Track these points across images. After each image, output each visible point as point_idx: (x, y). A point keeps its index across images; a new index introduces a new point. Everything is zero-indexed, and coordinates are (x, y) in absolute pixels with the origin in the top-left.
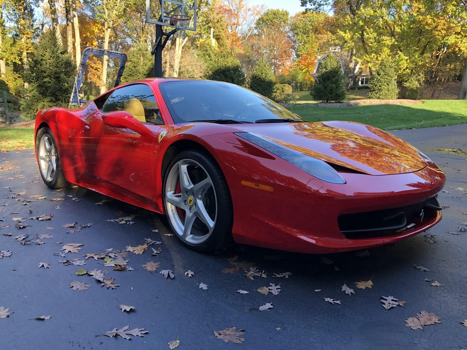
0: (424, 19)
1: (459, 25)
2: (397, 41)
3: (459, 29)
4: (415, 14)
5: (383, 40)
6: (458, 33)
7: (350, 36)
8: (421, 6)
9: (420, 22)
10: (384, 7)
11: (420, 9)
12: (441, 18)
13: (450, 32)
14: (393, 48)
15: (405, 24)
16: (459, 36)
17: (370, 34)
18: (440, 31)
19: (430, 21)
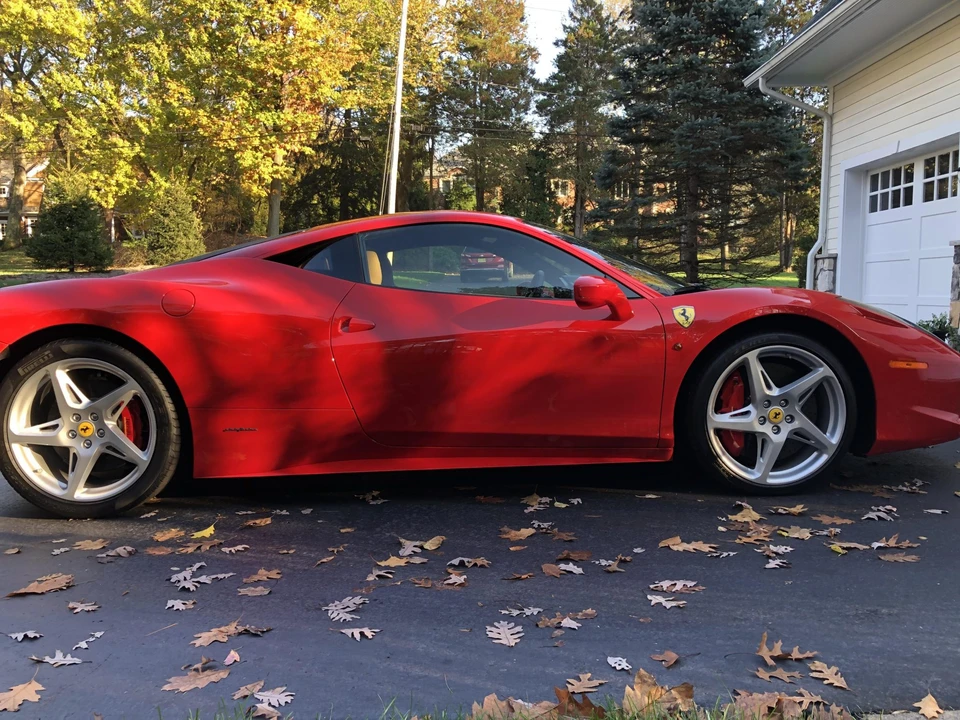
0: (193, 117)
1: (256, 134)
2: (144, 151)
3: (256, 142)
4: (176, 104)
5: (115, 145)
6: (256, 149)
7: (32, 128)
8: (184, 90)
9: (186, 120)
10: (108, 79)
11: (182, 94)
12: (225, 117)
13: (244, 146)
14: (138, 162)
15: (157, 119)
16: (260, 155)
17: (84, 130)
18: (225, 141)
19: (204, 121)
